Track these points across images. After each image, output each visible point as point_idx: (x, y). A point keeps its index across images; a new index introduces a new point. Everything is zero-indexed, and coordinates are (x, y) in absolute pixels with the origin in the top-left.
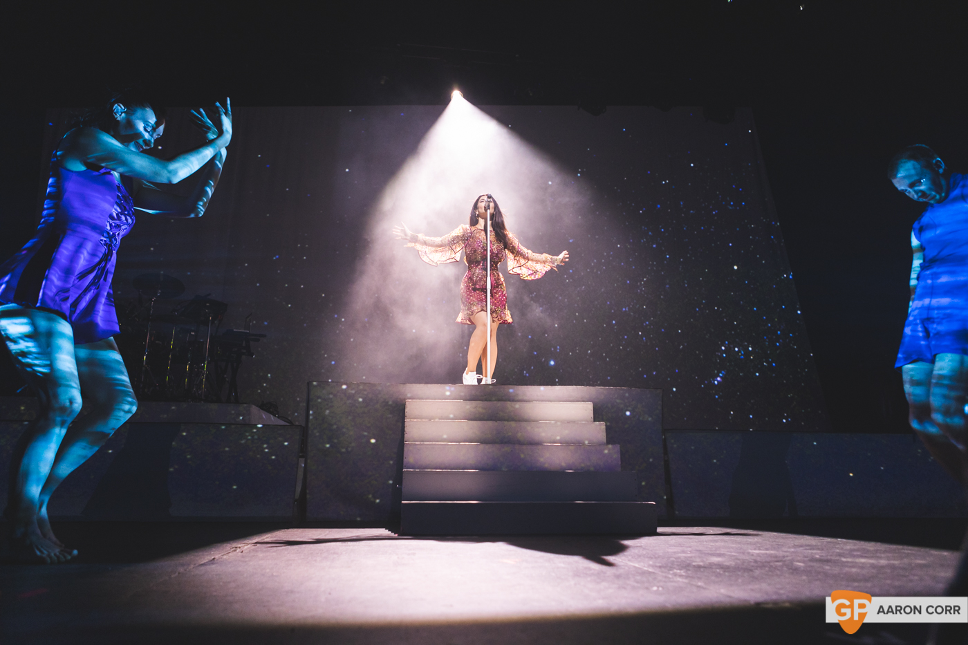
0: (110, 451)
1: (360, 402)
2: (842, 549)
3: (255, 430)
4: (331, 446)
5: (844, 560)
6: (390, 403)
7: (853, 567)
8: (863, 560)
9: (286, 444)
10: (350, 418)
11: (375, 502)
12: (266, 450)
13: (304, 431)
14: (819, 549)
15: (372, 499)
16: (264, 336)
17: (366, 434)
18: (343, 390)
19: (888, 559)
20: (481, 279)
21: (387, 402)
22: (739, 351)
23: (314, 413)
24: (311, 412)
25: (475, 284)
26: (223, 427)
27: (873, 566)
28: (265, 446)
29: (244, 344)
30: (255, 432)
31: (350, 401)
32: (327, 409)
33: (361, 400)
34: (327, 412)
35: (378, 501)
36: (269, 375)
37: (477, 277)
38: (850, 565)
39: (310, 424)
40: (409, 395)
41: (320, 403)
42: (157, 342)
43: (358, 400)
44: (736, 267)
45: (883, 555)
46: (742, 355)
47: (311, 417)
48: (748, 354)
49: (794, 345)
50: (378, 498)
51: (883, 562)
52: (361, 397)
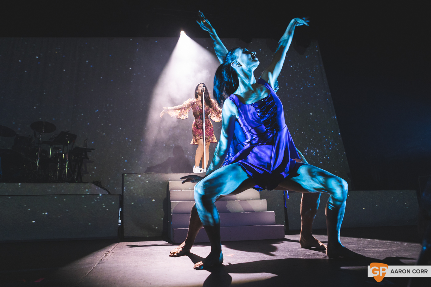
0: (29, 209)
1: (147, 183)
2: (364, 244)
3: (98, 197)
4: (134, 203)
5: (366, 249)
6: (161, 183)
7: (370, 253)
8: (373, 249)
9: (113, 203)
10: (143, 190)
11: (155, 228)
12: (104, 206)
13: (122, 196)
14: (354, 244)
15: (154, 227)
16: (93, 149)
17: (150, 197)
18: (139, 177)
19: (382, 248)
20: (200, 123)
21: (160, 182)
22: (313, 152)
23: (126, 188)
24: (124, 188)
25: (197, 126)
26: (83, 196)
27: (378, 252)
28: (103, 204)
29: (84, 154)
30: (98, 198)
31: (142, 183)
32: (132, 186)
33: (147, 182)
34: (132, 188)
35: (156, 228)
36: (95, 168)
37: (198, 123)
38: (368, 252)
39: (124, 194)
40: (169, 179)
41: (128, 184)
42: (43, 154)
43: (146, 182)
44: (311, 114)
45: (380, 246)
46: (314, 154)
47: (124, 190)
48: (317, 153)
49: (337, 148)
50: (156, 227)
51: (381, 250)
52: (147, 181)
